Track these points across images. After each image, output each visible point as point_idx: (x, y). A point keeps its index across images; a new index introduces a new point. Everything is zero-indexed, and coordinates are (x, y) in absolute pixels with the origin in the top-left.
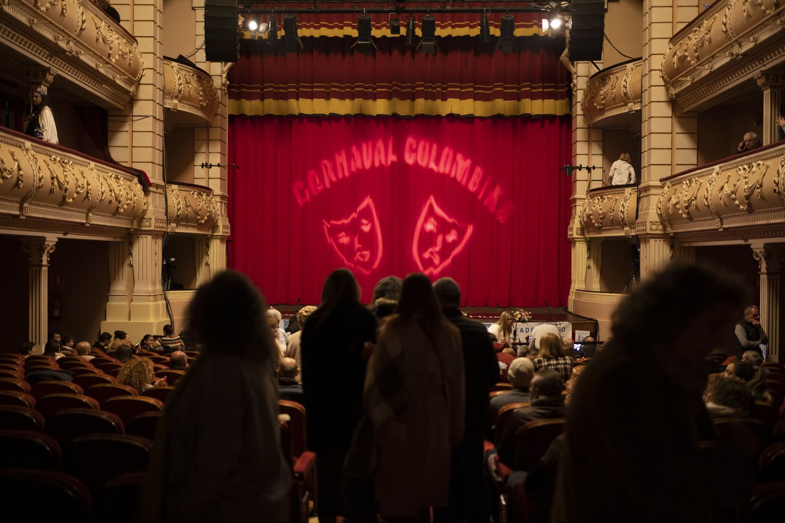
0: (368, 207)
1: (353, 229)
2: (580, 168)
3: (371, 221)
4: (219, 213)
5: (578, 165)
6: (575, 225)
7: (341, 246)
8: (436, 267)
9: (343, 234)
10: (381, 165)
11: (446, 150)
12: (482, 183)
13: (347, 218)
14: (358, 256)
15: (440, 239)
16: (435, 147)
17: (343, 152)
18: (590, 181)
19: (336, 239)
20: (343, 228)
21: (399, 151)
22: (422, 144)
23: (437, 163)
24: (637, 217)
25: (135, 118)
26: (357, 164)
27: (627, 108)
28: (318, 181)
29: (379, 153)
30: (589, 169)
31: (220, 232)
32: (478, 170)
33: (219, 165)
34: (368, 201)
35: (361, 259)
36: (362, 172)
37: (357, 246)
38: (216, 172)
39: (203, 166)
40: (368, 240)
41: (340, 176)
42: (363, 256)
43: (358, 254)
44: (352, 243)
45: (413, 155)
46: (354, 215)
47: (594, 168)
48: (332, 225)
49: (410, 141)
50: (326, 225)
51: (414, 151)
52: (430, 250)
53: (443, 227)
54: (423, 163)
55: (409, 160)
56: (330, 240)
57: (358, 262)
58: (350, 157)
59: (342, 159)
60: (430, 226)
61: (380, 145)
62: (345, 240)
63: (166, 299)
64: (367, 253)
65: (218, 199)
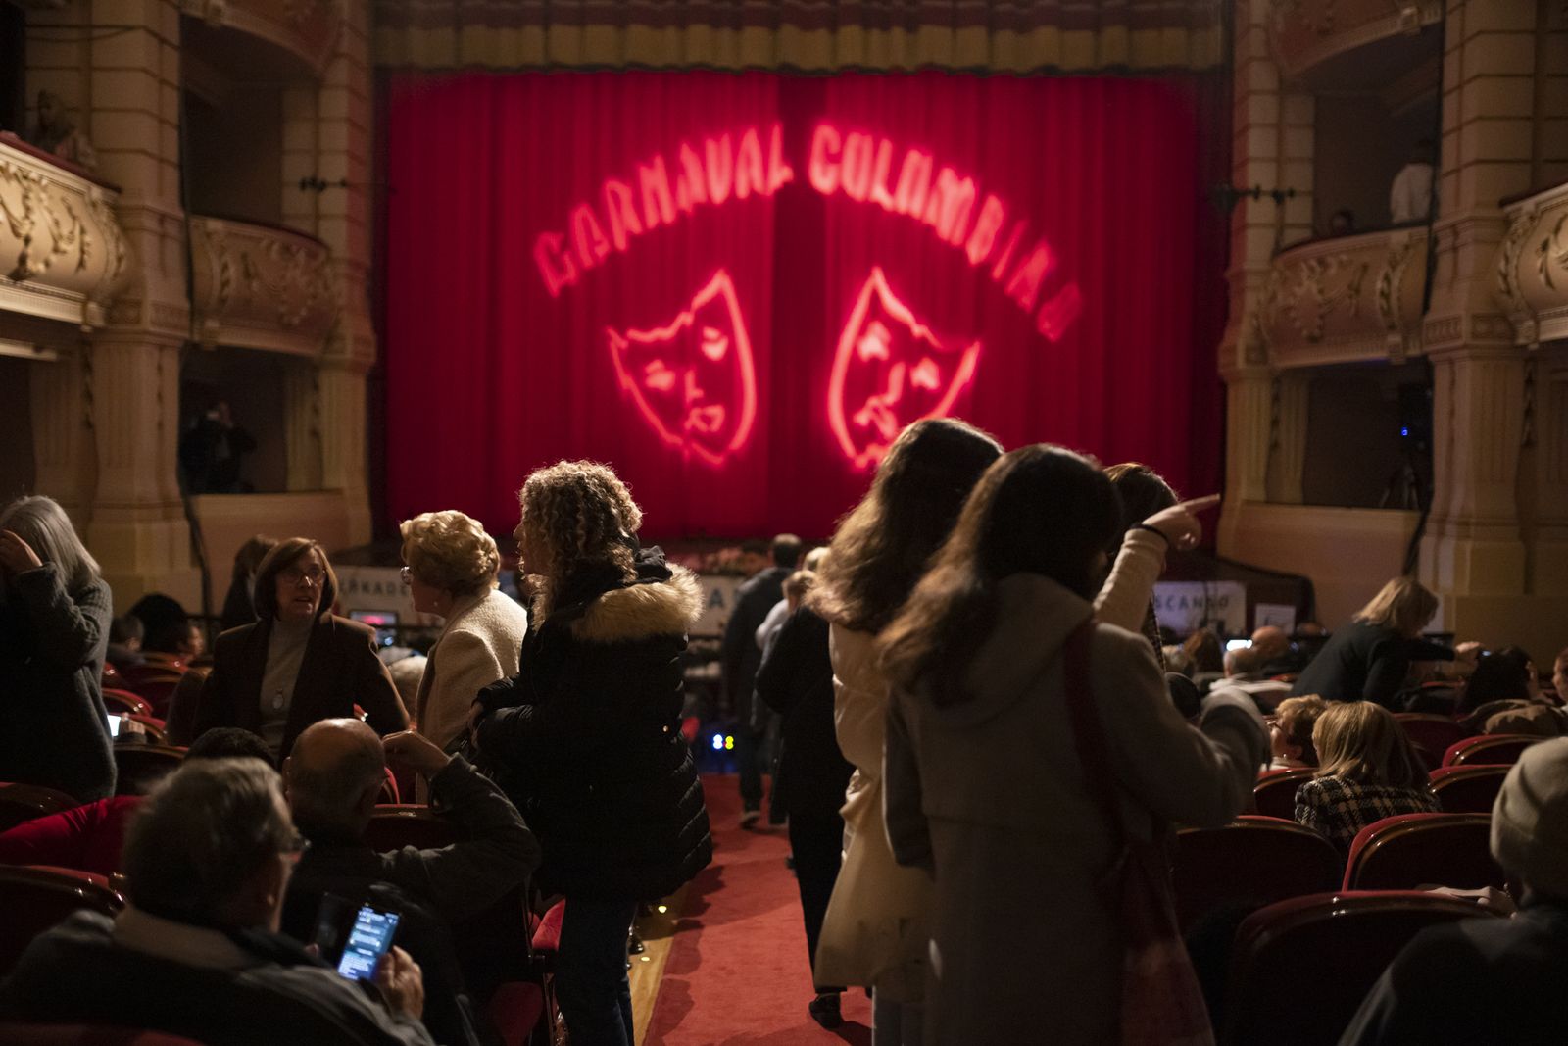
0: (719, 300)
1: (683, 353)
2: (1257, 193)
3: (727, 331)
4: (342, 301)
5: (1251, 184)
6: (1240, 338)
7: (654, 396)
8: (883, 442)
9: (657, 365)
10: (753, 193)
11: (914, 158)
12: (1001, 238)
13: (667, 324)
14: (694, 420)
15: (896, 375)
16: (886, 148)
17: (659, 162)
18: (1281, 227)
19: (640, 377)
20: (658, 350)
21: (797, 155)
22: (854, 140)
23: (892, 186)
24: (1426, 307)
25: (97, 33)
26: (692, 191)
27: (1399, 22)
28: (597, 234)
29: (748, 162)
30: (1278, 197)
31: (348, 350)
32: (993, 205)
33: (344, 184)
34: (720, 283)
35: (702, 427)
36: (705, 208)
37: (693, 392)
38: (336, 201)
39: (303, 185)
40: (720, 381)
41: (652, 220)
42: (707, 420)
43: (695, 413)
44: (679, 386)
45: (832, 169)
46: (686, 318)
47: (1291, 193)
48: (634, 344)
49: (825, 134)
50: (617, 343)
51: (834, 158)
52: (873, 402)
53: (905, 348)
54: (856, 190)
55: (823, 180)
56: (627, 382)
57: (695, 434)
58: (675, 172)
59: (654, 178)
60: (874, 345)
61: (751, 143)
62: (661, 379)
63: (191, 517)
64: (717, 412)
65: (342, 269)
